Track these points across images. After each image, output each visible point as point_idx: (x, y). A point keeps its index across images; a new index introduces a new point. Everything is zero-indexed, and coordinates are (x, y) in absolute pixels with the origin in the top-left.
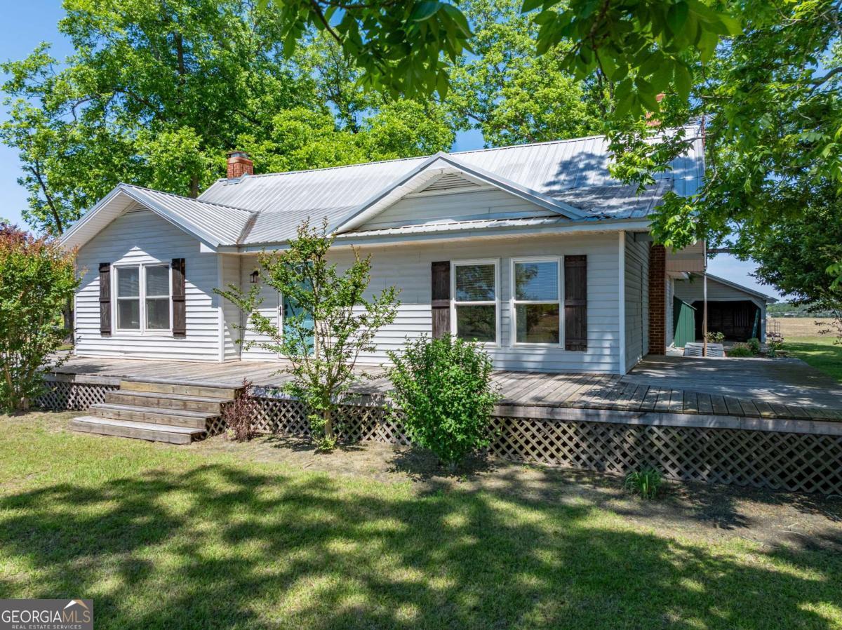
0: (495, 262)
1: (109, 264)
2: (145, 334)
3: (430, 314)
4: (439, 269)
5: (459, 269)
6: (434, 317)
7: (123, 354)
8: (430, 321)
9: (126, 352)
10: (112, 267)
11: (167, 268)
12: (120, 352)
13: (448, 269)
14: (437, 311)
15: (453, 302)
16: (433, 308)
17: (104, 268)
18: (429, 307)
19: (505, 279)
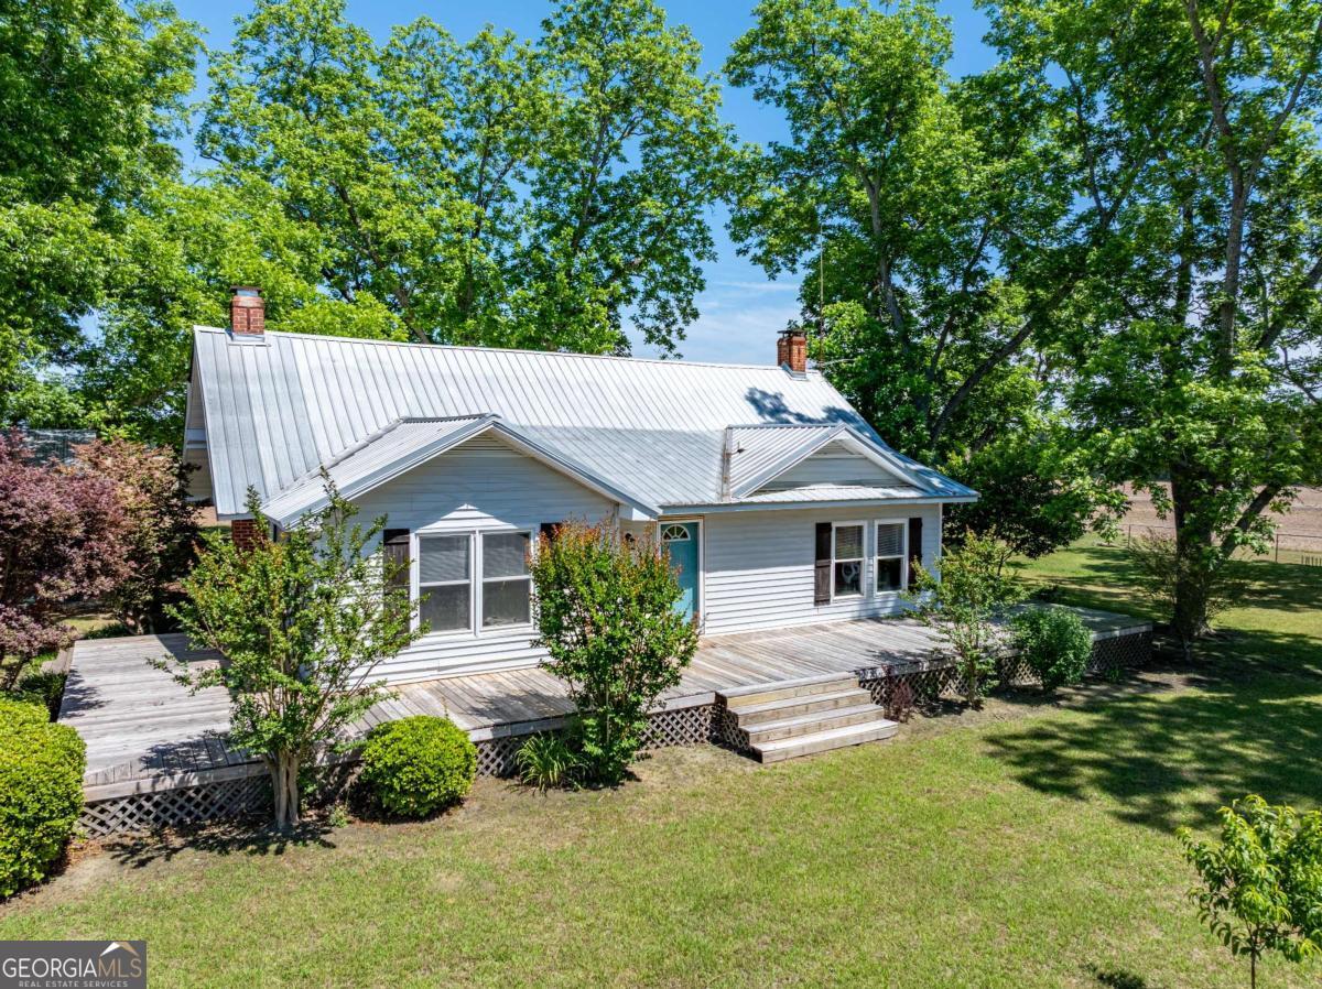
0: (864, 524)
1: (407, 532)
2: (480, 635)
3: (813, 574)
4: (823, 530)
5: (838, 529)
6: (816, 577)
7: (436, 672)
8: (813, 580)
9: (440, 669)
10: (412, 536)
11: (527, 536)
12: (428, 669)
13: (830, 529)
14: (820, 571)
15: (834, 561)
16: (817, 567)
17: (394, 537)
18: (812, 567)
19: (870, 539)
